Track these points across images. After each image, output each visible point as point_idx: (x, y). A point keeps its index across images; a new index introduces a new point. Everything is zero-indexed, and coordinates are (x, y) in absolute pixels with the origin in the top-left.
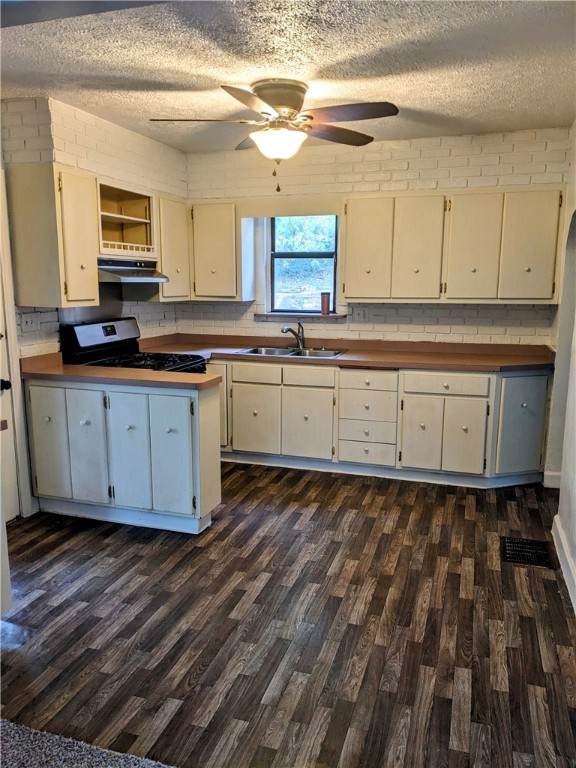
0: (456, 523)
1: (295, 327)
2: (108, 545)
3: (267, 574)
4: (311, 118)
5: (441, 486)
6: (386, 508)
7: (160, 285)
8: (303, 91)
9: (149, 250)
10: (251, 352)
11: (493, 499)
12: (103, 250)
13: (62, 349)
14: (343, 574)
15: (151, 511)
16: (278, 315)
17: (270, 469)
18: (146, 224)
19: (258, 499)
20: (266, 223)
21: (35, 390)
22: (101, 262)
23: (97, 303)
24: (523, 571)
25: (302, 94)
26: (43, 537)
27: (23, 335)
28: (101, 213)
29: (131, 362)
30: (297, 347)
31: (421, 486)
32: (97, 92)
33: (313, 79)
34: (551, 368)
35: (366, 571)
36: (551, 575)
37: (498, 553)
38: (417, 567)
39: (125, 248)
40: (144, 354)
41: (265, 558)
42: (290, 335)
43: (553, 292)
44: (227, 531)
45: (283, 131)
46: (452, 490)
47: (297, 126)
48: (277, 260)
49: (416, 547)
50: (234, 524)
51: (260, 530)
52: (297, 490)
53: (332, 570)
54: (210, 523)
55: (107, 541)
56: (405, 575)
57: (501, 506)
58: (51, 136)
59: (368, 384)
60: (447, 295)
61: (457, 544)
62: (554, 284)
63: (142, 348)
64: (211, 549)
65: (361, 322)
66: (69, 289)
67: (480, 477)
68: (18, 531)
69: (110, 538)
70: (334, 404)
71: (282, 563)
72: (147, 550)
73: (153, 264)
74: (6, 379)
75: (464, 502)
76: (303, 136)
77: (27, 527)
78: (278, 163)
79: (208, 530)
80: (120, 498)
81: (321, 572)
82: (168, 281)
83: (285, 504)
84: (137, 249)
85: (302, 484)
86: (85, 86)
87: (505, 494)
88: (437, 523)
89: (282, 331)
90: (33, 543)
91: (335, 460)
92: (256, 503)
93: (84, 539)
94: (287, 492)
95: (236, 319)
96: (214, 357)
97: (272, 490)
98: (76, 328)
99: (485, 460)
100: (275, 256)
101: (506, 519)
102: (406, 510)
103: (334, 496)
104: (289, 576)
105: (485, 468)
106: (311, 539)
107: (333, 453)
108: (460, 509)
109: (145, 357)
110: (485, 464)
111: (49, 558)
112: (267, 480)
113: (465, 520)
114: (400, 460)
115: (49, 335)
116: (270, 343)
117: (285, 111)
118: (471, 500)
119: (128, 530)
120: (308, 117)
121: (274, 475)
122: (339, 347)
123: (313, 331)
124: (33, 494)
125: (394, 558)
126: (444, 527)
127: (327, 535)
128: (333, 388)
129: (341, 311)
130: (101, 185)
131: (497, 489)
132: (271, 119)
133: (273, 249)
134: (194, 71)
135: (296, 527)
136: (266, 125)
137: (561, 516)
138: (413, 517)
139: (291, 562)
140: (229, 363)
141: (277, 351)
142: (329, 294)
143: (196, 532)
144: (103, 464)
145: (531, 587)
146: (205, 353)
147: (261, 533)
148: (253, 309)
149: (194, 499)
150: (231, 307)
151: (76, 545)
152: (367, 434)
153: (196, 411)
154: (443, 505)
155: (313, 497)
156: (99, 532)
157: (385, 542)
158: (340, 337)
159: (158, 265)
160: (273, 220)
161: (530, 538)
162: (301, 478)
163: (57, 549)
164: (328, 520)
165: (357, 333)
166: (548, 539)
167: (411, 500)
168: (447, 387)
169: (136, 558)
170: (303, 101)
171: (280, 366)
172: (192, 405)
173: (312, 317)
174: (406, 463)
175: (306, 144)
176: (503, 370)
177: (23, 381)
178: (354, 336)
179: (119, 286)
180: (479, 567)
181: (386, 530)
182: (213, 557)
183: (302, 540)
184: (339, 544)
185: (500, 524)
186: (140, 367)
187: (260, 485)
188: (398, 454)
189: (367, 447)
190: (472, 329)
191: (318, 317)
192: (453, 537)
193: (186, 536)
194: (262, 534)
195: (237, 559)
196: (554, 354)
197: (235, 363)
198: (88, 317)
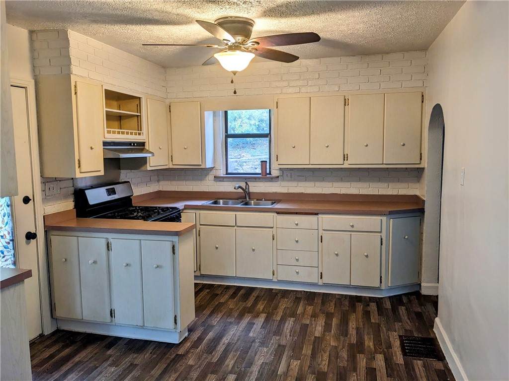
0: (366, 326)
1: (243, 185)
2: (110, 356)
3: (234, 375)
4: (258, 43)
5: (351, 297)
6: (314, 316)
7: (148, 158)
8: (252, 25)
9: (139, 134)
10: (213, 203)
11: (388, 305)
12: (107, 135)
13: (76, 207)
14: (290, 373)
15: (143, 327)
16: (231, 177)
17: (228, 287)
18: (138, 116)
19: (221, 312)
20: (222, 114)
21: (55, 239)
22: (105, 144)
23: (102, 173)
24: (420, 363)
25: (251, 27)
26: (59, 351)
27: (46, 199)
28: (105, 109)
29: (127, 214)
30: (245, 199)
31: (337, 297)
32: (103, 26)
33: (259, 17)
34: (422, 211)
35: (307, 369)
36: (439, 365)
37: (400, 349)
38: (343, 363)
39: (123, 133)
40: (136, 207)
41: (230, 362)
42: (240, 190)
43: (421, 159)
44: (200, 339)
45: (238, 52)
46: (359, 299)
47: (247, 49)
48: (230, 140)
49: (341, 347)
50: (205, 333)
51: (224, 339)
52: (249, 304)
53: (281, 369)
54: (187, 334)
55: (109, 352)
56: (335, 372)
57: (394, 310)
58: (69, 56)
59: (297, 225)
60: (349, 162)
61: (369, 343)
62: (421, 154)
63: (135, 203)
64: (189, 356)
65: (289, 181)
66: (81, 165)
67: (378, 289)
68: (41, 347)
69: (111, 350)
70: (273, 239)
71: (243, 366)
72: (140, 359)
73: (143, 144)
74: (33, 231)
75: (369, 309)
76: (252, 56)
77: (48, 342)
78: (235, 75)
79: (186, 339)
80: (119, 318)
81: (274, 371)
82: (153, 155)
83: (241, 316)
84: (131, 134)
85: (252, 299)
86: (95, 21)
87: (396, 300)
88: (352, 325)
89: (235, 188)
90: (52, 357)
91: (275, 280)
92: (220, 316)
93: (91, 352)
94: (242, 305)
95: (201, 180)
96: (187, 207)
97: (231, 305)
98: (86, 191)
99: (381, 277)
100: (228, 136)
101: (400, 321)
102: (329, 316)
103: (276, 308)
104: (250, 377)
105: (381, 282)
106: (263, 344)
107: (274, 275)
108: (367, 314)
109: (137, 209)
110: (381, 280)
111: (65, 368)
112: (226, 297)
113: (372, 323)
114: (321, 278)
115: (66, 197)
116: (226, 196)
117: (240, 38)
118: (373, 307)
119: (125, 342)
120: (256, 42)
121: (231, 292)
122: (275, 198)
123: (256, 188)
124: (52, 316)
125: (326, 357)
126: (357, 329)
127: (274, 340)
128: (273, 228)
129: (275, 173)
130: (105, 90)
131: (390, 297)
132: (229, 44)
133: (226, 131)
134: (174, 11)
135: (251, 334)
136: (226, 49)
137: (440, 318)
138: (335, 321)
139: (250, 364)
140: (198, 212)
141: (230, 202)
142: (266, 161)
143: (177, 342)
144: (106, 292)
145: (427, 376)
146: (180, 205)
147: (225, 340)
148: (213, 173)
149: (175, 317)
150: (198, 172)
151: (85, 357)
152: (297, 260)
153: (176, 251)
154: (355, 312)
155: (261, 309)
156: (104, 344)
157: (318, 342)
158: (275, 191)
159: (147, 145)
160: (226, 113)
161: (420, 336)
162: (251, 294)
163: (71, 362)
164: (274, 328)
165: (287, 188)
166: (432, 336)
167: (331, 308)
168: (352, 226)
169: (132, 366)
170: (251, 32)
171: (234, 213)
172: (174, 247)
173: (255, 178)
174: (326, 280)
175: (253, 61)
176: (391, 213)
177: (46, 232)
178: (284, 190)
179: (118, 160)
180: (388, 360)
181: (317, 334)
182: (191, 362)
183: (257, 344)
184: (284, 347)
185: (397, 325)
186: (133, 218)
187: (222, 300)
188: (320, 274)
189: (298, 269)
190: (366, 185)
191: (259, 178)
192: (366, 338)
193: (169, 346)
194: (227, 342)
195: (209, 364)
196: (424, 201)
197: (202, 212)
198: (95, 182)
